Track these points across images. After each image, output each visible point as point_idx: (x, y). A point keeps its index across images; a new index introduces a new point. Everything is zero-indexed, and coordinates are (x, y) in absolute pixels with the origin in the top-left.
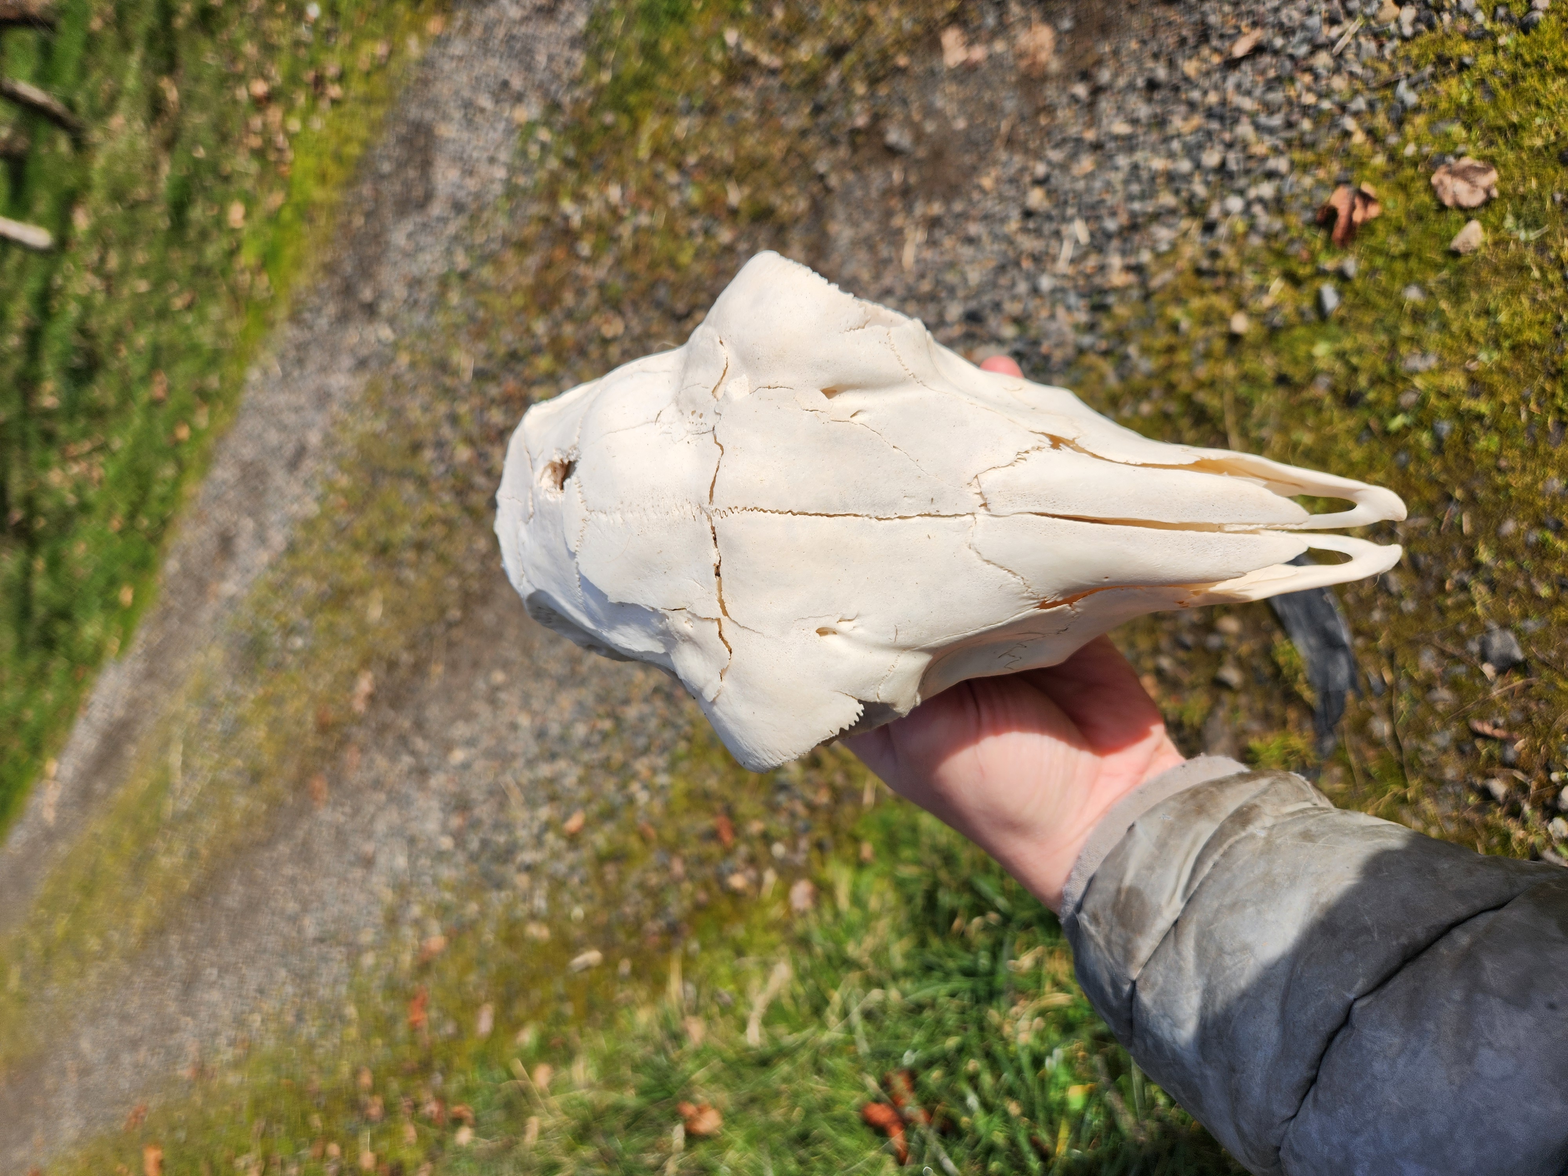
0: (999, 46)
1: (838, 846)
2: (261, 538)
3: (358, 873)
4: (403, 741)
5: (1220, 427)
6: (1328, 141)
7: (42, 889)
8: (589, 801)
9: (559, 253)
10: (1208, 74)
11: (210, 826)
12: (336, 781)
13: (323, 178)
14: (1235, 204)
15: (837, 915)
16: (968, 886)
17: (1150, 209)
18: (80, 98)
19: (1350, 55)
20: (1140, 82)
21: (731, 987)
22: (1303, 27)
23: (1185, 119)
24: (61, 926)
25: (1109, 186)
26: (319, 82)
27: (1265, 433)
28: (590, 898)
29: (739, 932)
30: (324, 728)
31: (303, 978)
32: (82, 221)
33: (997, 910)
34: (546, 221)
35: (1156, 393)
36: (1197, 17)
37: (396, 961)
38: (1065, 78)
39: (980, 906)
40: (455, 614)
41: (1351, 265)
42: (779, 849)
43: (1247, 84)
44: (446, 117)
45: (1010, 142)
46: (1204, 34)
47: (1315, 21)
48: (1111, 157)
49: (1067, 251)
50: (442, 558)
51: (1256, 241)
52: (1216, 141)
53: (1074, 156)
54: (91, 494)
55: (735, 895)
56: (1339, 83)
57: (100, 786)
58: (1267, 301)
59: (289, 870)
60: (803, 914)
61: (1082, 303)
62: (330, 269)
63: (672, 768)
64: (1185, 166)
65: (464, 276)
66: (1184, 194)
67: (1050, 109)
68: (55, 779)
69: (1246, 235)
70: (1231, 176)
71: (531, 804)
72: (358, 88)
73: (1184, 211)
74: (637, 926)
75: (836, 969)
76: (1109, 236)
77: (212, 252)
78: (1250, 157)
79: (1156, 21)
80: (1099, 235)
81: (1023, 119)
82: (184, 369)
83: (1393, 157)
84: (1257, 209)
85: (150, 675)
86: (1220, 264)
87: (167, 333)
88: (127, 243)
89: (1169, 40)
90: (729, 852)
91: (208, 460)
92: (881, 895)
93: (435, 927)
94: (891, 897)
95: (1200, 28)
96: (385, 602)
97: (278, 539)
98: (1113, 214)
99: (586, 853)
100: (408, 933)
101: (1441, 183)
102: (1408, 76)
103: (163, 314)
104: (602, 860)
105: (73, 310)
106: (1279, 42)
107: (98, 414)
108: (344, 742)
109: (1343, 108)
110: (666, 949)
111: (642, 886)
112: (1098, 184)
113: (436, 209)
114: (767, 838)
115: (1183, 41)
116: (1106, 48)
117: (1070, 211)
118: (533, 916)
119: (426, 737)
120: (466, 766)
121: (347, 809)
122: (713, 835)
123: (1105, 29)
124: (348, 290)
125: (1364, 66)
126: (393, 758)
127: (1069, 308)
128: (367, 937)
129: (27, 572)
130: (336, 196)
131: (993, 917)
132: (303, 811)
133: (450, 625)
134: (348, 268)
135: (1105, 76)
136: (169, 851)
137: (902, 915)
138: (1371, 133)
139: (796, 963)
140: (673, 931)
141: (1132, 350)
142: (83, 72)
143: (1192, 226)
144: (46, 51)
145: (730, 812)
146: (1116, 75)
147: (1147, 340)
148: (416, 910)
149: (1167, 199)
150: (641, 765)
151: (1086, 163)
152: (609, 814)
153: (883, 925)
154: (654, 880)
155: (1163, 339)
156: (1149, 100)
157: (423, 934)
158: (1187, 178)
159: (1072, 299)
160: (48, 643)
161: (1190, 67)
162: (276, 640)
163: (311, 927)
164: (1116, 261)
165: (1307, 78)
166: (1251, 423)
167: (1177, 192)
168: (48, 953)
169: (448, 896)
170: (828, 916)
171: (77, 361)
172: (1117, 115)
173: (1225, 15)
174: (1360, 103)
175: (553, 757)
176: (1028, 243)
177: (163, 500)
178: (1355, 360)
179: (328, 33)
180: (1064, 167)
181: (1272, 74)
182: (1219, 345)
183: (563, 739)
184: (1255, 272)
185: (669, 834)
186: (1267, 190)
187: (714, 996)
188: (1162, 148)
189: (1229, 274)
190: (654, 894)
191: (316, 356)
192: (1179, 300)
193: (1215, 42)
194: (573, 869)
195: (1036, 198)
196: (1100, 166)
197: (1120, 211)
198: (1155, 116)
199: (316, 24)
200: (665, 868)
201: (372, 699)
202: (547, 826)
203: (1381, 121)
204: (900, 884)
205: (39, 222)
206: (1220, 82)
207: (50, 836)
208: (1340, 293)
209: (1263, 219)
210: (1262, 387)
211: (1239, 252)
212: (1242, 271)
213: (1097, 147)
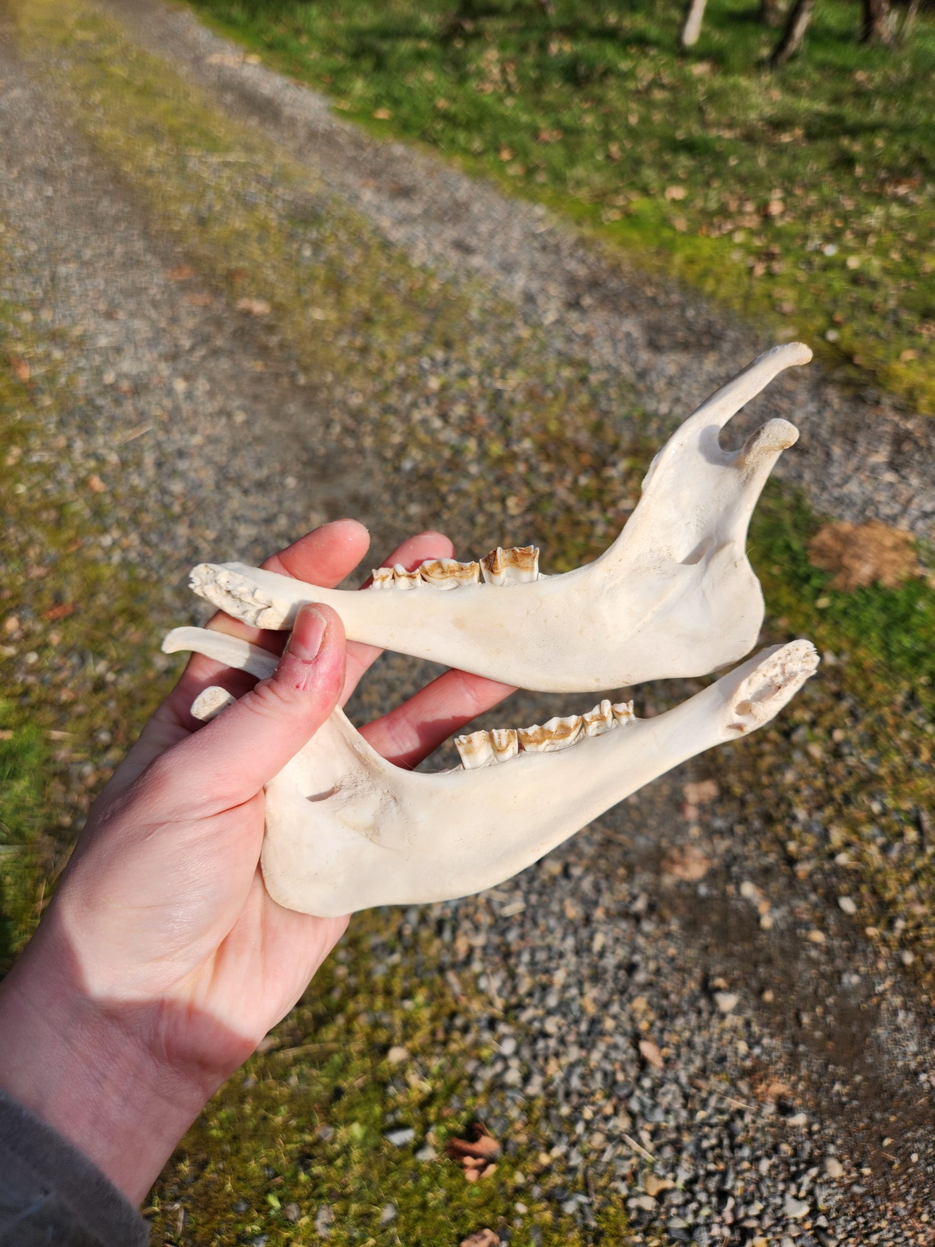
0: (695, 831)
1: (20, 708)
2: (404, 220)
3: (102, 307)
4: (206, 340)
5: (307, 1040)
6: (546, 1131)
7: (154, 55)
8: (113, 494)
9: (586, 459)
10: (632, 1019)
11: (171, 186)
12: (185, 287)
13: (691, 261)
14: (508, 1048)
17: (519, 971)
18: (798, 65)
19: (622, 1150)
20: (637, 958)
22: (655, 1105)
23: (595, 1000)
24: (119, 71)
25: (549, 932)
26: (769, 257)
27: (294, 1080)
28: (31, 499)
30: (231, 276)
31: (26, 266)
32: (699, 69)
34: (615, 447)
35: (353, 981)
36: (685, 1007)
37: (19, 339)
38: (654, 891)
40: (302, 380)
41: (428, 1155)
42: (32, 658)
43: (615, 1054)
44: (721, 361)
45: (607, 843)
46: (665, 1015)
47: (658, 1116)
48: (575, 932)
49: (498, 897)
50: (350, 368)
51: (471, 1067)
52: (568, 1029)
53: (582, 900)
54: (473, 84)
56: (598, 1139)
57: (229, 98)
58: (413, 1079)
59: (119, 250)
62: (615, 270)
63: (126, 564)
65: (584, 380)
66: (527, 1001)
68: (244, 62)
69: (478, 1058)
70: (534, 1041)
71: (125, 447)
72: (759, 288)
73: (514, 1000)
76: (503, 933)
77: (649, 174)
78: (547, 1059)
79: (689, 971)
80: (506, 924)
81: (626, 853)
82: (558, 155)
83: (519, 1191)
85: (313, 135)
86: (456, 1035)
87: (590, 141)
88: (673, 107)
89: (669, 983)
90: (38, 615)
91: (477, 175)
93: (39, 371)
95: (675, 1010)
96: (326, 322)
97: (397, 235)
98: (523, 936)
99: (69, 493)
100: (40, 349)
101: (484, 1237)
102: (590, 1205)
103: (607, 136)
104: (60, 507)
105: (625, 65)
106: (647, 1083)
107: (538, 86)
108: (216, 292)
109: (573, 1144)
111: (30, 542)
112: (552, 922)
113: (645, 356)
114: (42, 648)
115: (665, 995)
116: (674, 926)
117: (533, 899)
118: (27, 452)
119: (204, 358)
120: (170, 392)
121: (158, 297)
122: (58, 599)
123: (691, 926)
124: (594, 284)
125: (609, 1163)
126: (193, 333)
128: (46, 315)
129: (420, 35)
130: (674, 273)
132: (166, 260)
133: (293, 376)
134: (614, 284)
136: (158, 154)
138: (547, 1171)
141: (396, 958)
142: (822, 66)
143: (495, 1011)
144: (845, 37)
145: (73, 615)
146: (647, 936)
147: (401, 972)
148: (57, 354)
149: (525, 985)
150: (134, 538)
152: (98, 512)
154: (33, 552)
155: (398, 986)
156: (619, 967)
157: (34, 361)
158: (541, 1003)
160: (356, 55)
161: (640, 1003)
162: (314, 234)
163: (67, 269)
164: (480, 940)
165: (609, 1110)
166: (305, 1068)
167: (530, 994)
168: (99, 61)
169: (63, 380)
171: (582, 70)
172: (610, 939)
173: (681, 1033)
174: (576, 1160)
175: (159, 465)
177: (453, 141)
178: (339, 1162)
179: (809, 263)
180: (574, 893)
181: (620, 1077)
182: (382, 1036)
183: (174, 473)
184: (441, 1067)
185: (68, 564)
186: (513, 1076)
188: (572, 980)
189: (445, 1043)
190: (20, 553)
191: (543, 261)
192: (432, 998)
193: (659, 1024)
194: (60, 483)
195: (551, 868)
196: (569, 924)
197: (522, 944)
198: (604, 972)
199: (819, 252)
200: (41, 561)
201: (247, 314)
202: (101, 460)
203: (556, 1179)
205: (703, 35)
206: (622, 1030)
207: (197, 61)
208: (403, 1147)
209: (488, 1074)
210: (335, 1077)
211: (464, 1053)
212: (445, 1055)
213: (588, 920)
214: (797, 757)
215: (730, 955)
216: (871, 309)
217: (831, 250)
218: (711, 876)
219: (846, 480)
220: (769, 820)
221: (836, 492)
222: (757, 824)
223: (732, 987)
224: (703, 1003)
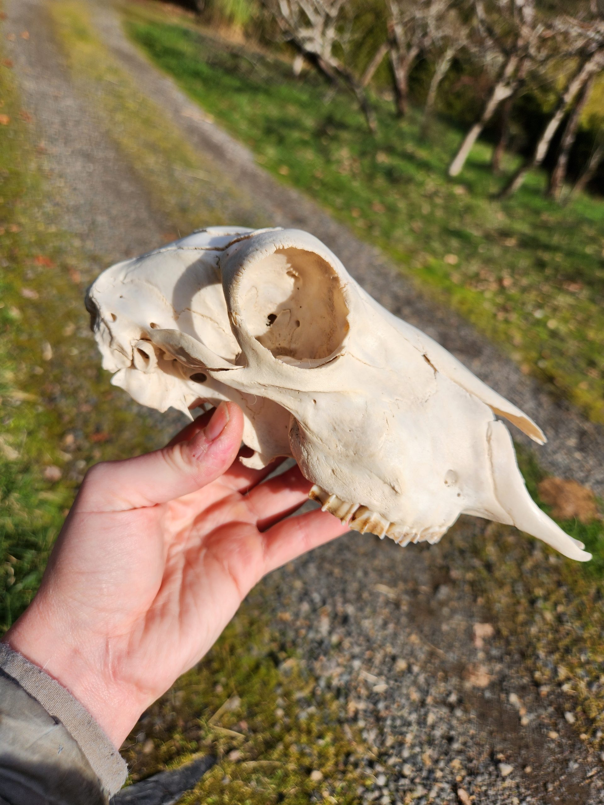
0: (481, 655)
5: (261, 757)
7: (152, 101)
10: (452, 773)
11: (164, 183)
13: (462, 302)
14: (381, 781)
15: (37, 490)
16: (34, 568)
17: (385, 730)
20: (453, 733)
21: (12, 425)
23: (430, 757)
24: (131, 105)
25: (402, 707)
26: (506, 310)
27: (253, 783)
28: (81, 360)
29: (42, 434)
31: (76, 210)
32: (459, 190)
33: (15, 584)
35: (287, 720)
36: (482, 770)
37: (73, 256)
38: (460, 690)
39: (20, 574)
42: (82, 465)
43: (444, 795)
45: (432, 655)
46: (473, 773)
48: (416, 711)
49: (371, 678)
51: (359, 791)
52: (416, 774)
53: (420, 689)
54: (334, 167)
55: (61, 436)
57: (195, 139)
58: (326, 794)
59: (133, 215)
60: (42, 471)
61: (343, 682)
62: (420, 297)
64: (406, 754)
66: (391, 751)
67: (445, 679)
68: (204, 120)
69: (364, 785)
70: (396, 780)
72: (502, 327)
73: (383, 750)
74: (58, 380)
75: (7, 486)
76: (375, 703)
77: (436, 245)
78: (405, 792)
79: (482, 746)
80: (377, 698)
81: (443, 662)
82: (385, 221)
84: (376, 794)
85: (244, 174)
87: (402, 217)
88: (446, 208)
89: (472, 753)
90: (87, 437)
91: (341, 222)
92: (42, 517)
94: (39, 523)
95: (476, 771)
98: (387, 708)
100: (85, 265)
103: (411, 217)
105: (419, 178)
107: (370, 178)
110: (43, 394)
111: (80, 387)
112: (403, 701)
114: (89, 459)
115: (470, 760)
116: (473, 716)
117: (392, 682)
118: (78, 328)
122: (98, 430)
123: (482, 716)
124: (409, 302)
127: (341, 675)
128: (89, 245)
129: (304, 130)
130: (453, 307)
131: (12, 580)
134: (419, 305)
135: (459, 713)
136: (157, 162)
137: (27, 528)
139: (15, 463)
140: (51, 399)
141: (312, 709)
142: (524, 206)
143: (372, 755)
144: (535, 192)
145: (109, 441)
146: (458, 719)
147: (316, 718)
149: (390, 741)
151: (415, 696)
153: (25, 516)
154: (82, 395)
155: (315, 728)
156: (443, 737)
157: (83, 272)
158: (399, 754)
159: (346, 678)
161: (456, 763)
163: (101, 219)
164: (362, 706)
166: (260, 775)
167: (393, 747)
168: (119, 97)
170: (37, 485)
171: (396, 174)
172: (437, 717)
173: (480, 787)
176: (379, 657)
177: (326, 198)
179: (527, 319)
180: (415, 682)
182: (307, 761)
184: (342, 788)
185: (106, 407)
186: (386, 801)
187: (9, 416)
188: (417, 741)
189: (344, 772)
190: (74, 393)
191: (380, 281)
192: (335, 740)
193: (468, 779)
195: (401, 664)
196: (412, 703)
197: (387, 712)
198: (434, 740)
199: (532, 314)
200: (87, 402)
204: (45, 529)
205: (462, 172)
206: (446, 779)
207: (177, 111)
209: (370, 797)
210: (279, 785)
211: (355, 780)
212: (344, 781)
213: (423, 703)
214: (537, 618)
215: (505, 740)
216: (562, 354)
217: (538, 314)
218: (492, 686)
219: (555, 452)
220: (523, 655)
221: (550, 459)
222: (517, 657)
223: (507, 761)
224: (491, 768)
